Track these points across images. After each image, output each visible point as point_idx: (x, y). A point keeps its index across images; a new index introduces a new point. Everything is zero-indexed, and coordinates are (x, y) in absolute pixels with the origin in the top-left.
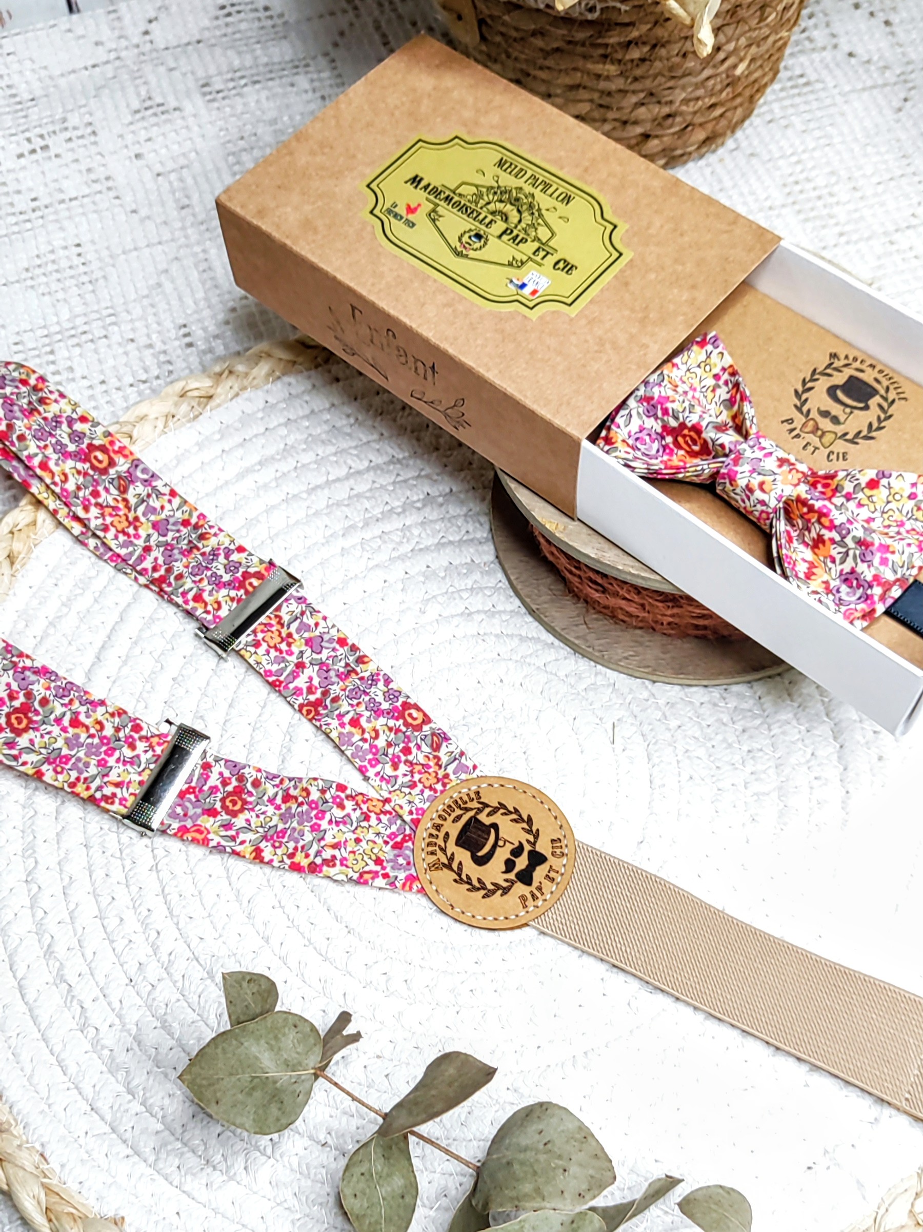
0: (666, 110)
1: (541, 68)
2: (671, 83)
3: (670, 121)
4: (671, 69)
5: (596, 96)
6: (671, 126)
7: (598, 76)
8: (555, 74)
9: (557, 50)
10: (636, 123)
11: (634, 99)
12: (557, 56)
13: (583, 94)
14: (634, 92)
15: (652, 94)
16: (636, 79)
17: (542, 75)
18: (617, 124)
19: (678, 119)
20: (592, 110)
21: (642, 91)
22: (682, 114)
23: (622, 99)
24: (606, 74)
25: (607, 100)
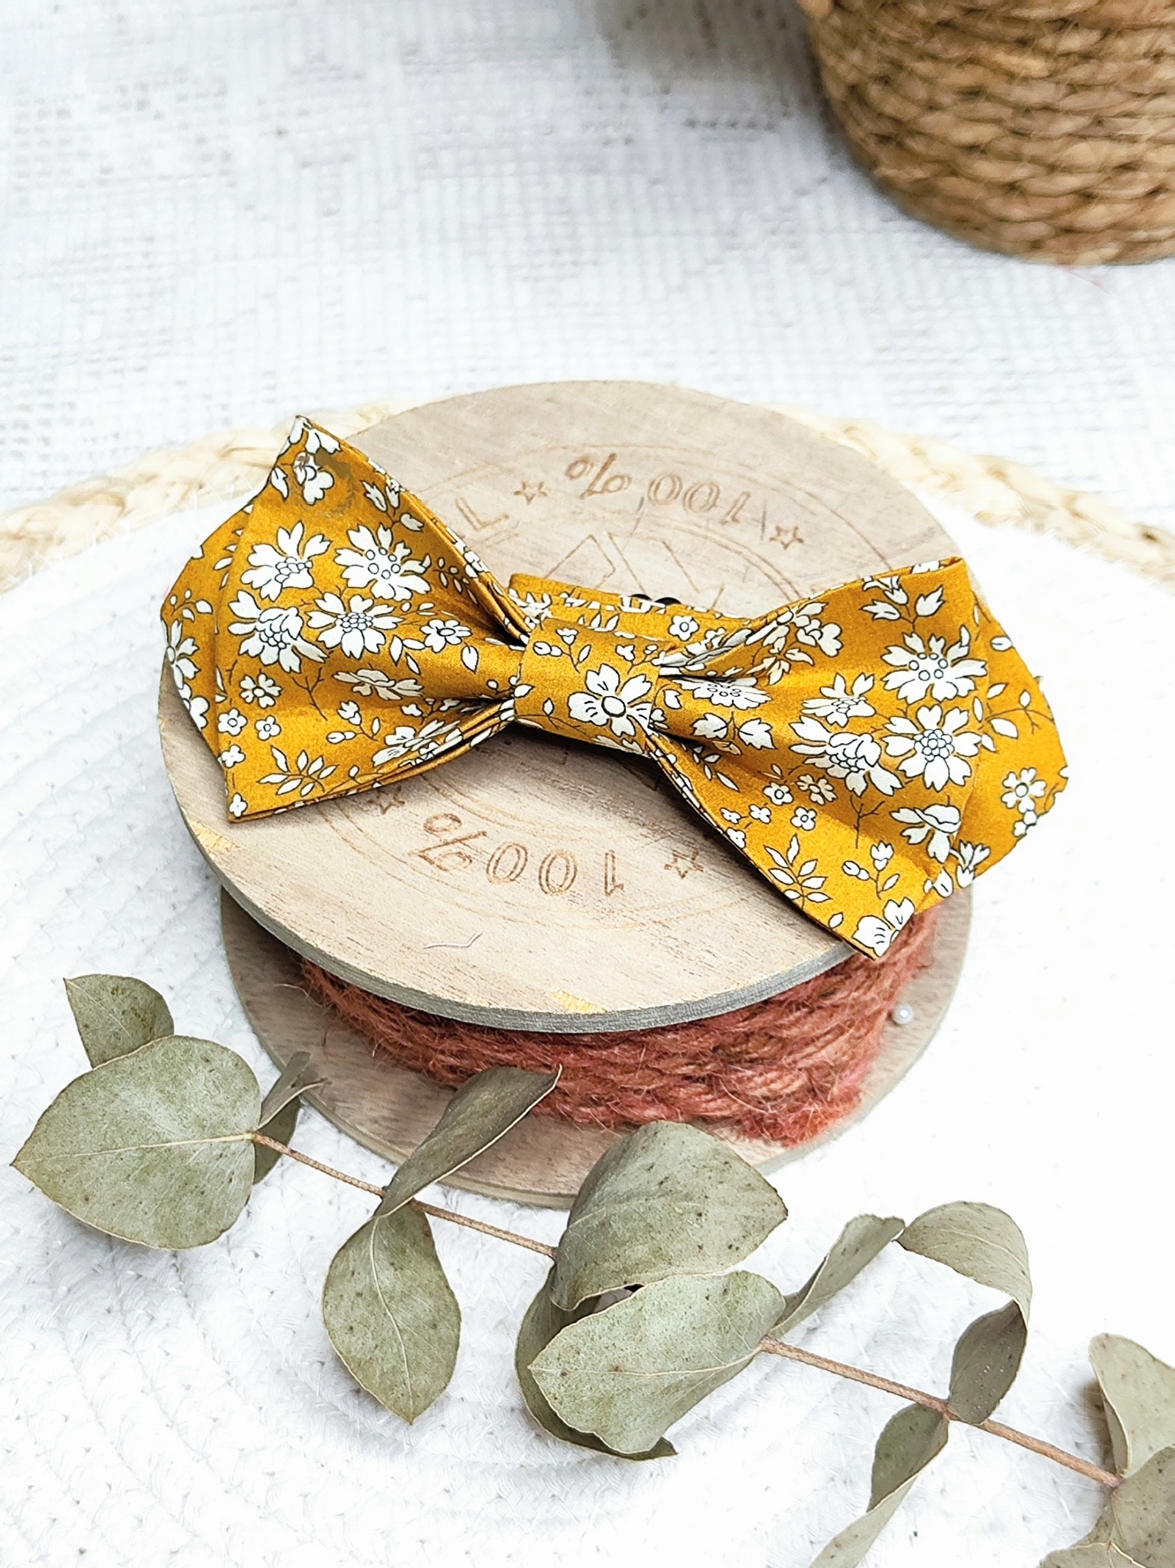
0: (1122, 153)
1: (923, 56)
2: (1133, 105)
3: (1128, 176)
4: (1134, 76)
5: (1006, 113)
6: (1130, 183)
7: (1011, 76)
8: (941, 66)
9: (946, 25)
10: (1069, 170)
11: (1067, 125)
12: (944, 34)
13: (985, 108)
14: (1069, 113)
15: (1099, 122)
16: (1074, 88)
17: (924, 67)
18: (1039, 170)
19: (1143, 175)
20: (999, 139)
21: (1081, 113)
22: (1149, 166)
23: (1050, 122)
24: (1023, 73)
25: (1024, 122)
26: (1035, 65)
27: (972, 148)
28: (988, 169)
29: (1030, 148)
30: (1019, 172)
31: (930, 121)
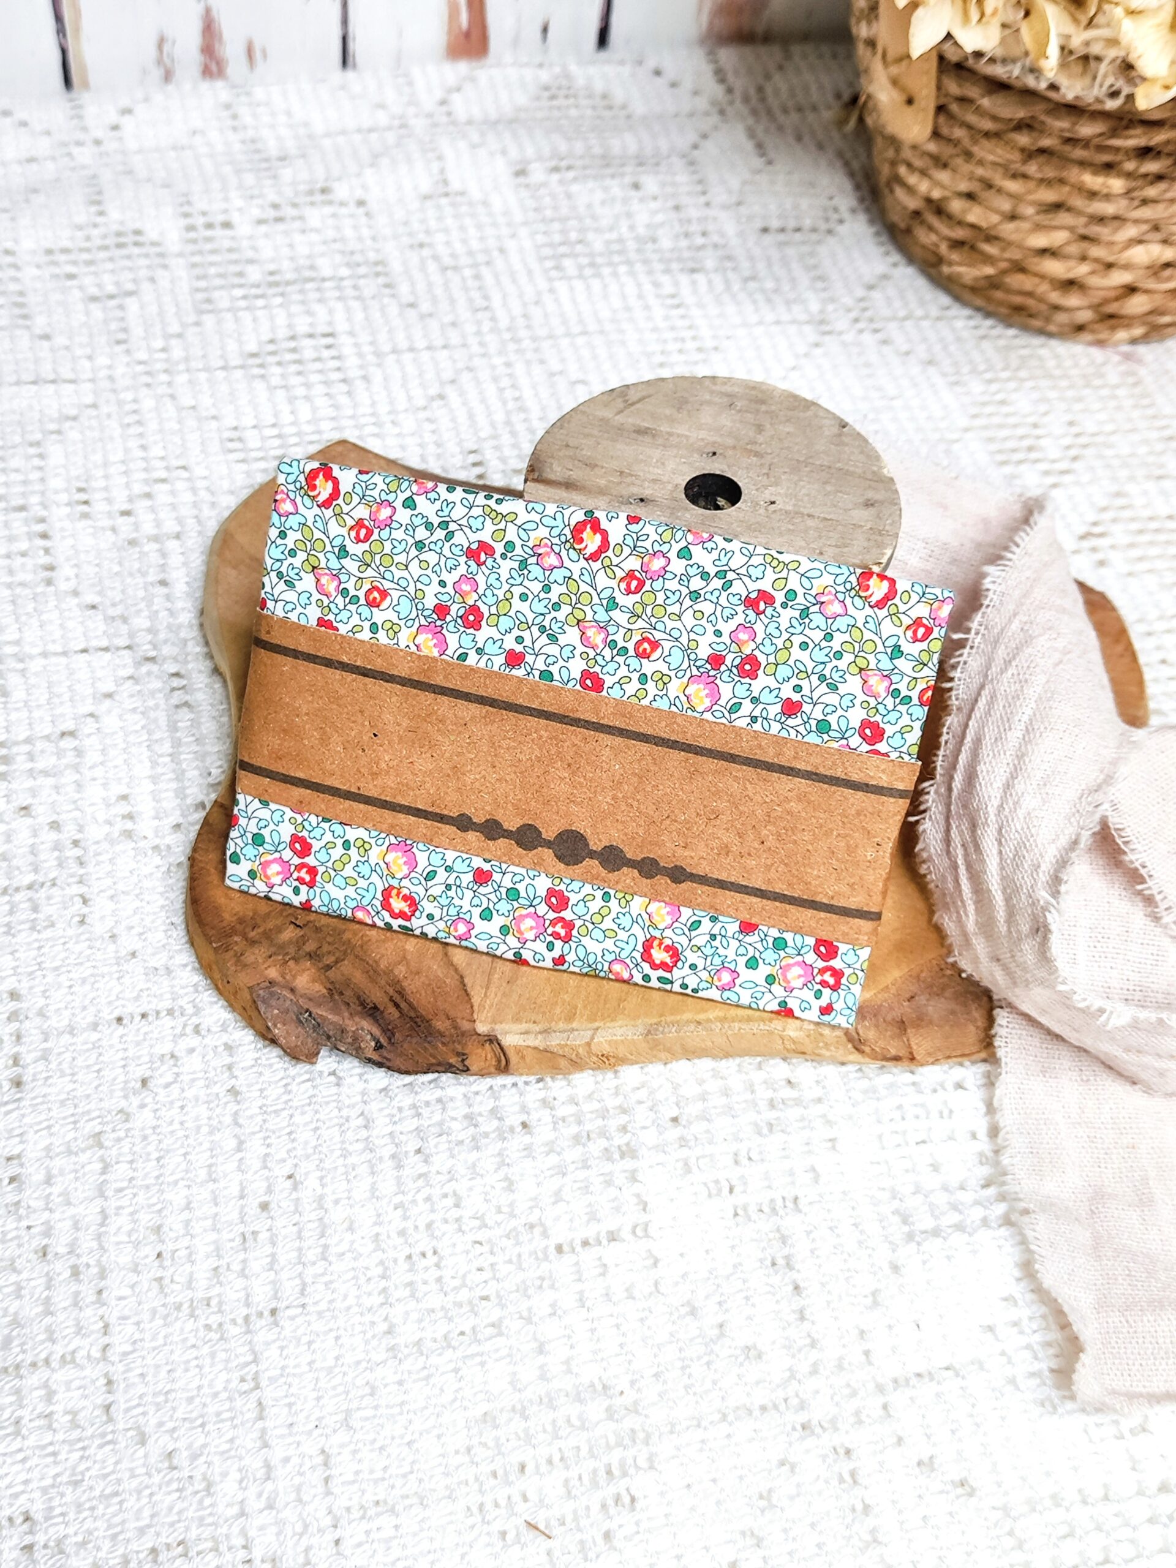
1: (1014, 176)
5: (1080, 222)
7: (1093, 195)
8: (1031, 185)
9: (1042, 151)
10: (1127, 267)
11: (1131, 232)
12: (1042, 159)
13: (1064, 218)
14: (1133, 222)
15: (1156, 228)
16: (1145, 202)
17: (1012, 186)
18: (1098, 268)
20: (1068, 243)
21: (1143, 222)
23: (1116, 230)
24: (1105, 191)
25: (1095, 230)
26: (1117, 184)
27: (1044, 252)
28: (1055, 268)
29: (1096, 251)
30: (1081, 270)
31: (1008, 229)
